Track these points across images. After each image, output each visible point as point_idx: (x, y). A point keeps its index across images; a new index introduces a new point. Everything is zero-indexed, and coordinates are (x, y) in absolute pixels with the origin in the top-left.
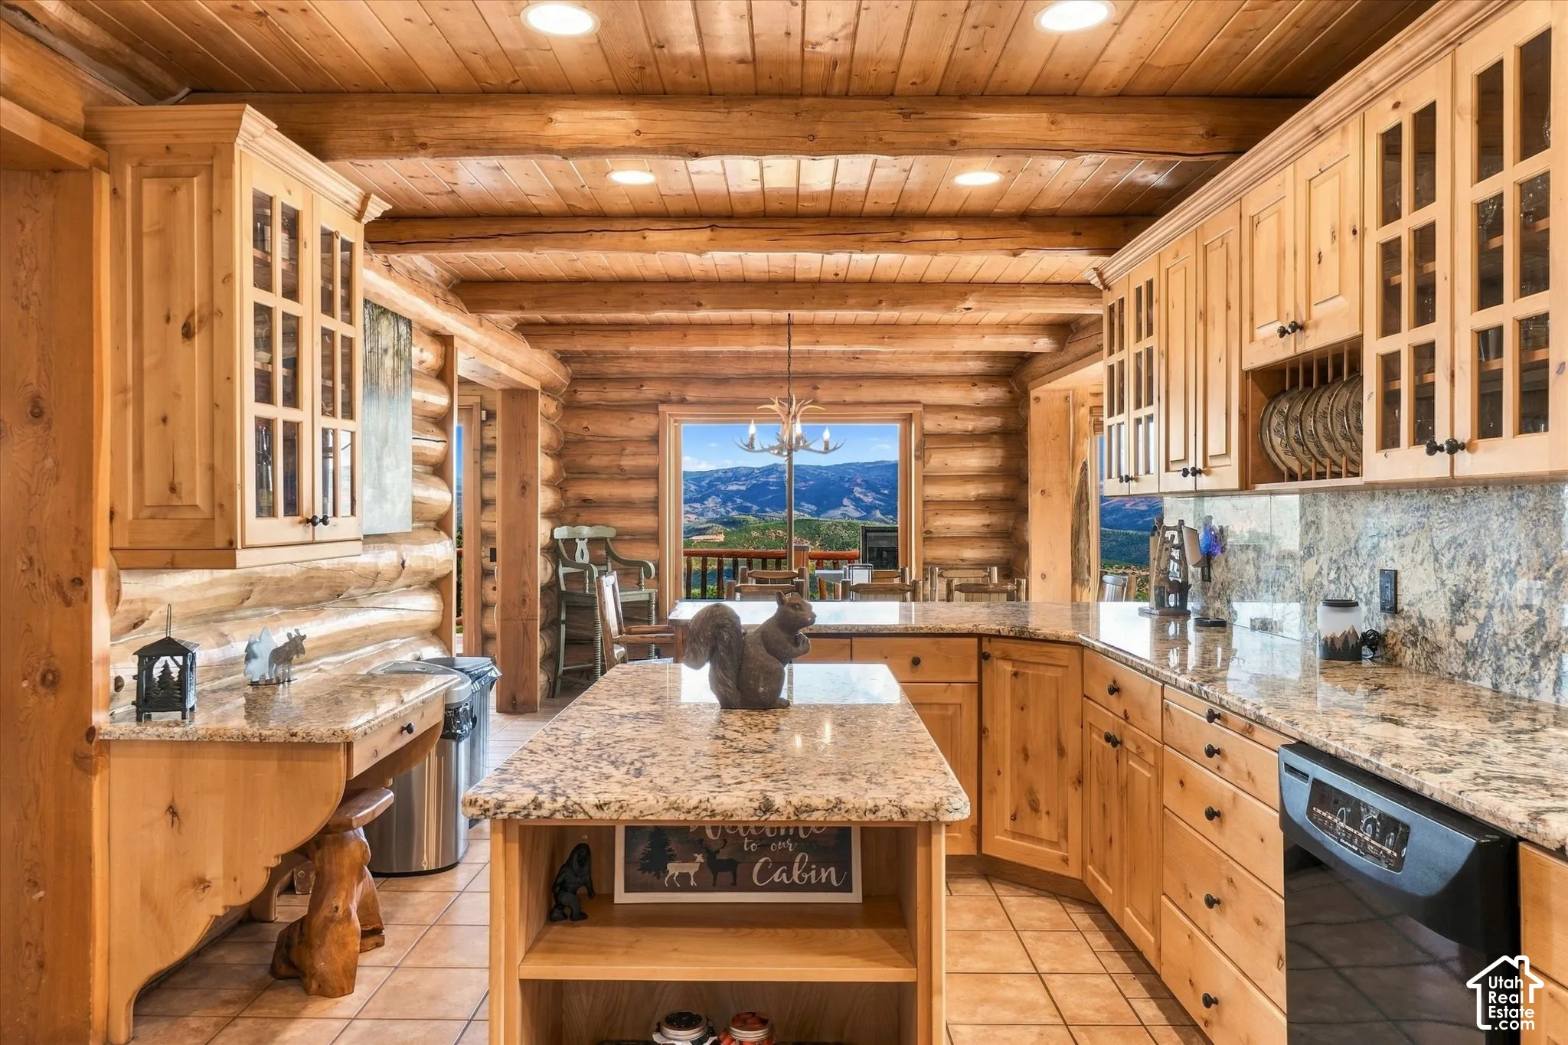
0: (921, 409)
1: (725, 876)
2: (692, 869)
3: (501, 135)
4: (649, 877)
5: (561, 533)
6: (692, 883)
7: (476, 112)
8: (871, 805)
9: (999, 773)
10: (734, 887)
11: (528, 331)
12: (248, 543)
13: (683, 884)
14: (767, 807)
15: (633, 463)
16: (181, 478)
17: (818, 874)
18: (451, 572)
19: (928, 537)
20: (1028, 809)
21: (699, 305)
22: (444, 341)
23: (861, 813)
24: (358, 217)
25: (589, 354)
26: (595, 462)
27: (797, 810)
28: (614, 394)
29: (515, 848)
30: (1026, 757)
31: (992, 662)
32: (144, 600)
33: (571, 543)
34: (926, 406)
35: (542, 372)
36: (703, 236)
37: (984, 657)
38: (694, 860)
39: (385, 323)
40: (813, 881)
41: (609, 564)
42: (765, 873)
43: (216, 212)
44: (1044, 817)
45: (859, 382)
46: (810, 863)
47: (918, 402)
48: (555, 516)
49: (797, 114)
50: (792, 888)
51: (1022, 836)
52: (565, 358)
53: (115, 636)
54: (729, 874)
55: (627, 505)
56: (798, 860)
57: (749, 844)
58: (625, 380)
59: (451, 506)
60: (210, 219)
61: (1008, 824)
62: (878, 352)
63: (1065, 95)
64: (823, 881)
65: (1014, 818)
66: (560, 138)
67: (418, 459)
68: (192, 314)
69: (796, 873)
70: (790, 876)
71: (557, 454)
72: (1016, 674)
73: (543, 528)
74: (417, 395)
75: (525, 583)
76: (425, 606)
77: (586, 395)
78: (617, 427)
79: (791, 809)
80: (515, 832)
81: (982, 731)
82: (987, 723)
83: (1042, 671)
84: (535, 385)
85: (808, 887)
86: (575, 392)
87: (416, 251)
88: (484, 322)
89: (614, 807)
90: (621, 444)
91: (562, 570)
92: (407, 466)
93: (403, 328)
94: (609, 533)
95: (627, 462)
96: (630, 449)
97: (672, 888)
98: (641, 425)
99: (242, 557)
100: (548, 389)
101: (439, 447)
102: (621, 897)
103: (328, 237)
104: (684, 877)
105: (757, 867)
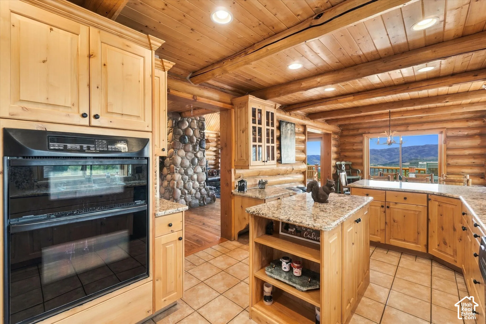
0: (446, 130)
1: (299, 234)
2: (293, 231)
3: (293, 89)
4: (286, 231)
5: (338, 163)
6: (293, 234)
7: (289, 86)
8: (308, 224)
9: (434, 232)
10: (300, 236)
11: (328, 122)
12: (251, 165)
13: (291, 233)
14: (289, 220)
15: (356, 148)
16: (242, 155)
17: (317, 238)
18: (306, 171)
19: (448, 165)
20: (443, 244)
21: (361, 112)
22: (304, 126)
23: (306, 225)
24: (275, 108)
25: (346, 124)
26: (347, 148)
27: (294, 222)
28: (351, 133)
29: (253, 219)
30: (443, 229)
31: (431, 201)
32: (240, 174)
33: (341, 165)
34: (447, 129)
35: (332, 129)
36: (351, 98)
37: (428, 200)
38: (293, 229)
39: (288, 125)
40: (316, 239)
41: (350, 170)
42: (306, 235)
43: (246, 113)
44: (449, 247)
45: (423, 124)
46: (315, 235)
47: (445, 128)
48: (337, 159)
49: (355, 70)
50: (311, 239)
51: (441, 251)
52: (340, 126)
53: (235, 179)
54: (299, 233)
55: (355, 157)
56: (313, 234)
57: (303, 229)
58: (353, 129)
59: (306, 158)
60: (246, 114)
61: (437, 247)
62: (429, 116)
63: (439, 43)
64: (318, 239)
65: (438, 245)
66: (304, 87)
67: (297, 149)
68: (243, 130)
69: (312, 236)
70: (311, 237)
71: (337, 146)
72: (439, 205)
73: (333, 162)
74: (297, 137)
75: (328, 173)
76: (300, 177)
77: (345, 133)
78: (352, 140)
79: (293, 221)
80: (253, 216)
81: (428, 220)
82: (430, 217)
83: (448, 206)
84: (331, 132)
85: (314, 240)
86: (343, 133)
87: (298, 110)
88: (315, 121)
89: (265, 215)
90: (353, 144)
91: (338, 171)
92: (294, 150)
93: (293, 125)
94: (351, 163)
95: (355, 148)
96: (355, 145)
97: (289, 234)
98: (358, 139)
99: (250, 167)
100: (335, 133)
101: (303, 147)
102: (281, 233)
103: (268, 113)
104: (291, 232)
105: (305, 233)
